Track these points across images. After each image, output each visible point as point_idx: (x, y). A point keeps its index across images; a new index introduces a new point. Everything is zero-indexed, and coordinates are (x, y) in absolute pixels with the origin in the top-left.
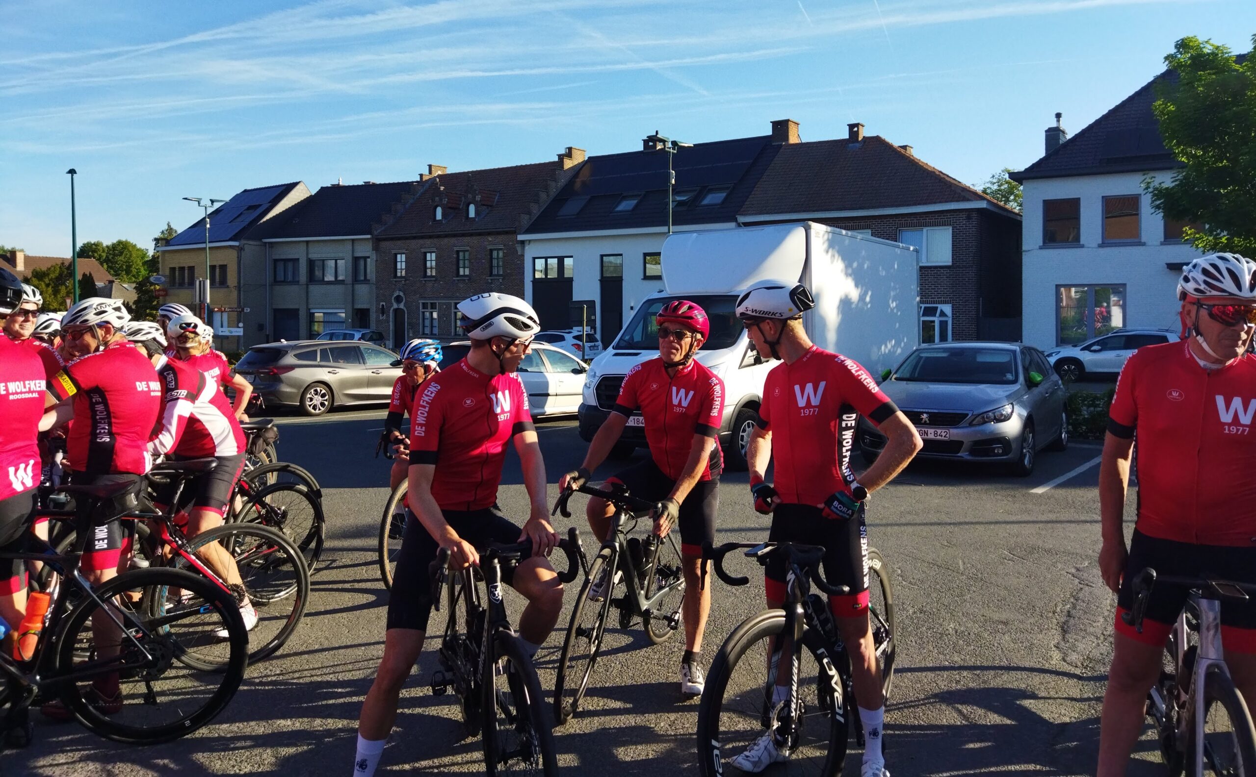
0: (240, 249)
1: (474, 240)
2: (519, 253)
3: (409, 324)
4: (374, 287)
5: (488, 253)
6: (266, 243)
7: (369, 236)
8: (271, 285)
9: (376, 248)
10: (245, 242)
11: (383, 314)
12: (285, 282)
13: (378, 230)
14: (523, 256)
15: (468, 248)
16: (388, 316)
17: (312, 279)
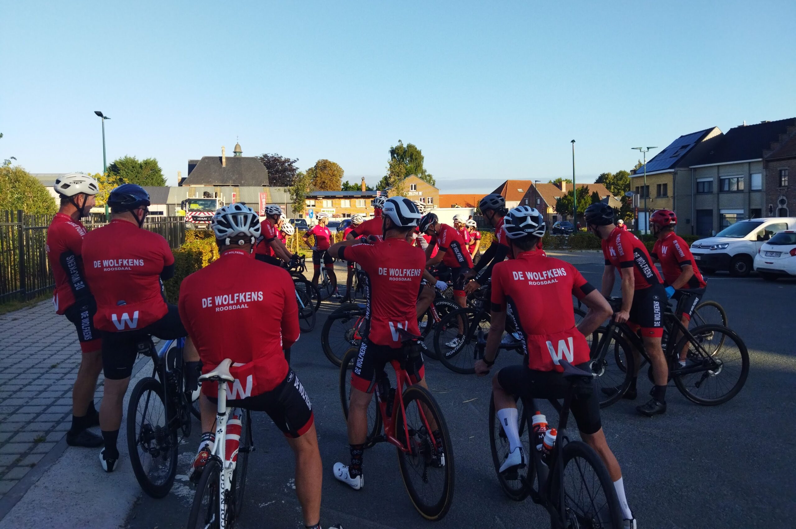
0: (675, 174)
4: (764, 194)
6: (691, 168)
7: (760, 159)
8: (695, 195)
9: (766, 167)
10: (678, 169)
11: (771, 212)
12: (703, 193)
13: (767, 154)
17: (721, 190)
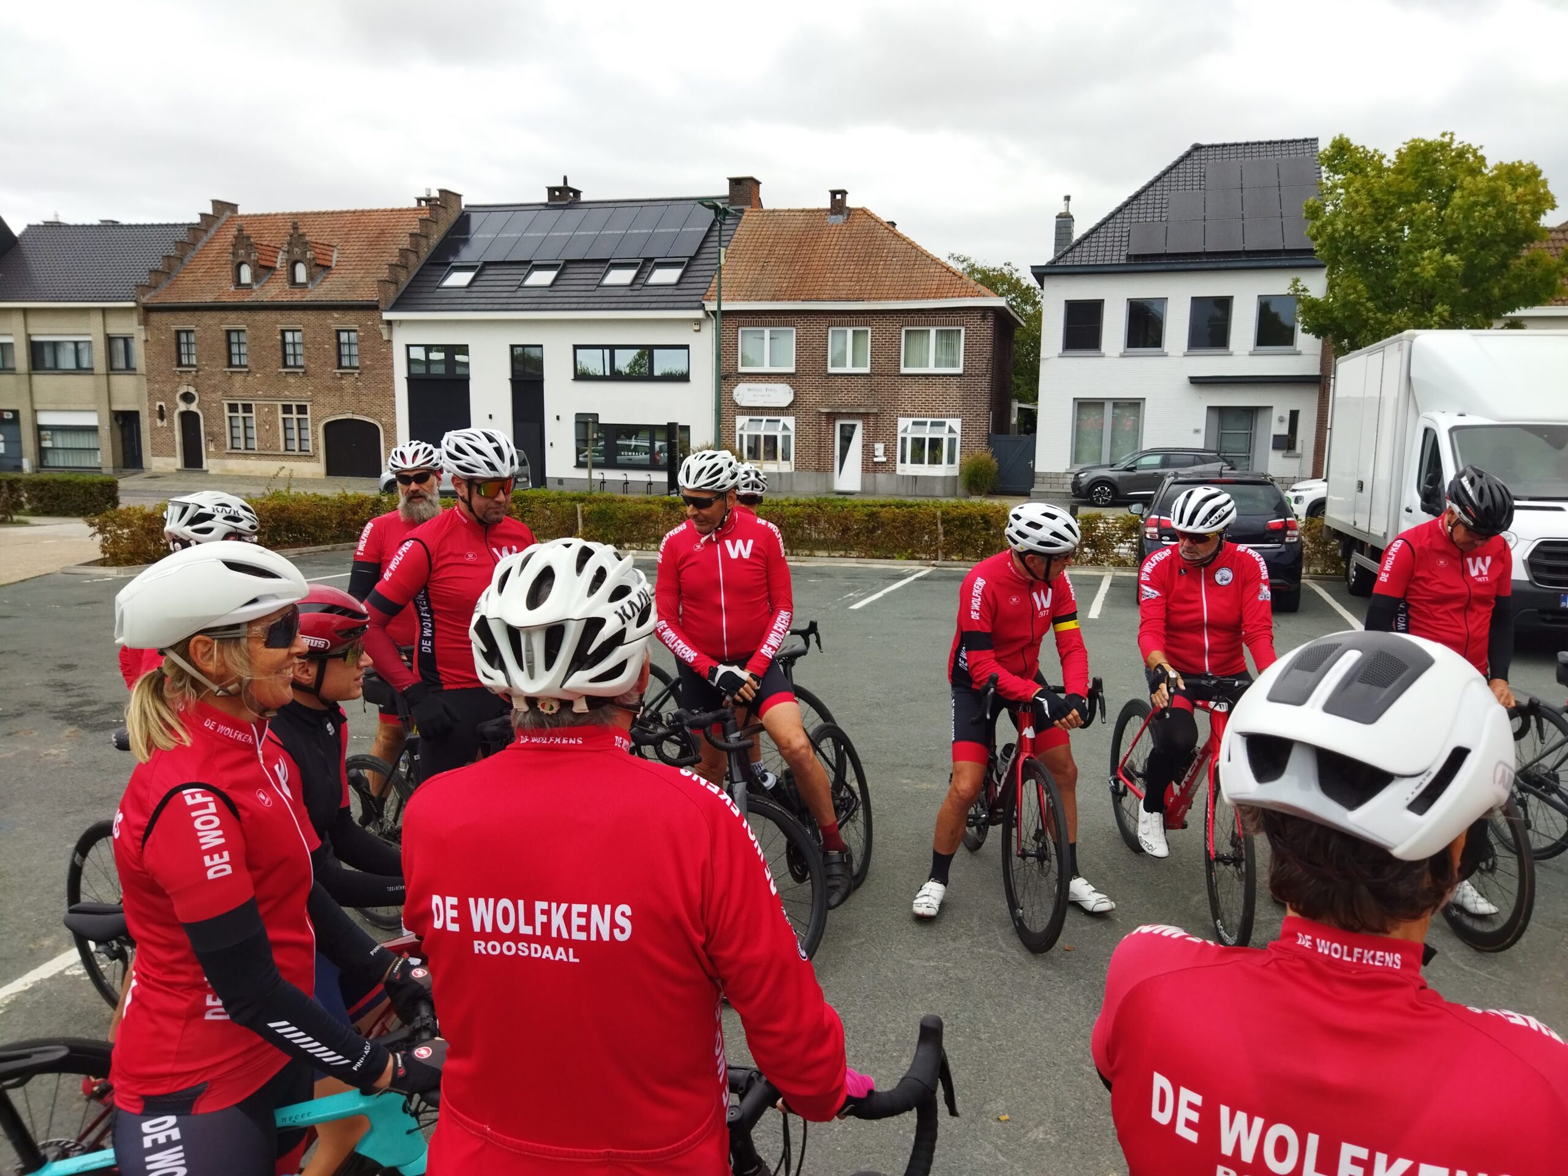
1: (311, 317)
2: (385, 338)
3: (207, 434)
4: (144, 379)
5: (334, 335)
7: (132, 304)
9: (145, 322)
11: (162, 417)
13: (146, 296)
14: (389, 341)
15: (300, 327)
16: (171, 422)
17: (35, 365)
